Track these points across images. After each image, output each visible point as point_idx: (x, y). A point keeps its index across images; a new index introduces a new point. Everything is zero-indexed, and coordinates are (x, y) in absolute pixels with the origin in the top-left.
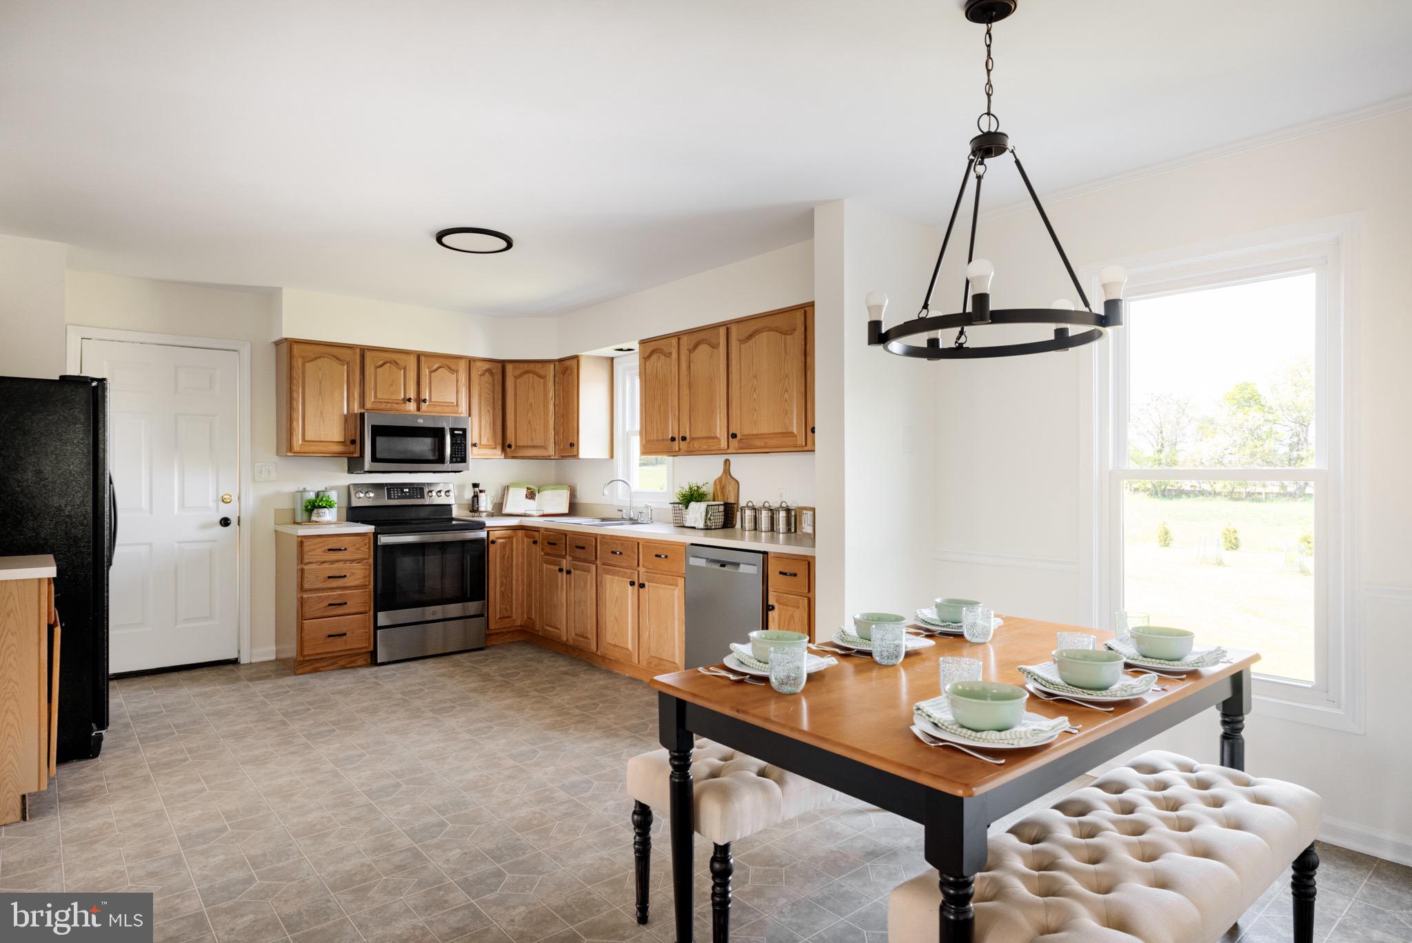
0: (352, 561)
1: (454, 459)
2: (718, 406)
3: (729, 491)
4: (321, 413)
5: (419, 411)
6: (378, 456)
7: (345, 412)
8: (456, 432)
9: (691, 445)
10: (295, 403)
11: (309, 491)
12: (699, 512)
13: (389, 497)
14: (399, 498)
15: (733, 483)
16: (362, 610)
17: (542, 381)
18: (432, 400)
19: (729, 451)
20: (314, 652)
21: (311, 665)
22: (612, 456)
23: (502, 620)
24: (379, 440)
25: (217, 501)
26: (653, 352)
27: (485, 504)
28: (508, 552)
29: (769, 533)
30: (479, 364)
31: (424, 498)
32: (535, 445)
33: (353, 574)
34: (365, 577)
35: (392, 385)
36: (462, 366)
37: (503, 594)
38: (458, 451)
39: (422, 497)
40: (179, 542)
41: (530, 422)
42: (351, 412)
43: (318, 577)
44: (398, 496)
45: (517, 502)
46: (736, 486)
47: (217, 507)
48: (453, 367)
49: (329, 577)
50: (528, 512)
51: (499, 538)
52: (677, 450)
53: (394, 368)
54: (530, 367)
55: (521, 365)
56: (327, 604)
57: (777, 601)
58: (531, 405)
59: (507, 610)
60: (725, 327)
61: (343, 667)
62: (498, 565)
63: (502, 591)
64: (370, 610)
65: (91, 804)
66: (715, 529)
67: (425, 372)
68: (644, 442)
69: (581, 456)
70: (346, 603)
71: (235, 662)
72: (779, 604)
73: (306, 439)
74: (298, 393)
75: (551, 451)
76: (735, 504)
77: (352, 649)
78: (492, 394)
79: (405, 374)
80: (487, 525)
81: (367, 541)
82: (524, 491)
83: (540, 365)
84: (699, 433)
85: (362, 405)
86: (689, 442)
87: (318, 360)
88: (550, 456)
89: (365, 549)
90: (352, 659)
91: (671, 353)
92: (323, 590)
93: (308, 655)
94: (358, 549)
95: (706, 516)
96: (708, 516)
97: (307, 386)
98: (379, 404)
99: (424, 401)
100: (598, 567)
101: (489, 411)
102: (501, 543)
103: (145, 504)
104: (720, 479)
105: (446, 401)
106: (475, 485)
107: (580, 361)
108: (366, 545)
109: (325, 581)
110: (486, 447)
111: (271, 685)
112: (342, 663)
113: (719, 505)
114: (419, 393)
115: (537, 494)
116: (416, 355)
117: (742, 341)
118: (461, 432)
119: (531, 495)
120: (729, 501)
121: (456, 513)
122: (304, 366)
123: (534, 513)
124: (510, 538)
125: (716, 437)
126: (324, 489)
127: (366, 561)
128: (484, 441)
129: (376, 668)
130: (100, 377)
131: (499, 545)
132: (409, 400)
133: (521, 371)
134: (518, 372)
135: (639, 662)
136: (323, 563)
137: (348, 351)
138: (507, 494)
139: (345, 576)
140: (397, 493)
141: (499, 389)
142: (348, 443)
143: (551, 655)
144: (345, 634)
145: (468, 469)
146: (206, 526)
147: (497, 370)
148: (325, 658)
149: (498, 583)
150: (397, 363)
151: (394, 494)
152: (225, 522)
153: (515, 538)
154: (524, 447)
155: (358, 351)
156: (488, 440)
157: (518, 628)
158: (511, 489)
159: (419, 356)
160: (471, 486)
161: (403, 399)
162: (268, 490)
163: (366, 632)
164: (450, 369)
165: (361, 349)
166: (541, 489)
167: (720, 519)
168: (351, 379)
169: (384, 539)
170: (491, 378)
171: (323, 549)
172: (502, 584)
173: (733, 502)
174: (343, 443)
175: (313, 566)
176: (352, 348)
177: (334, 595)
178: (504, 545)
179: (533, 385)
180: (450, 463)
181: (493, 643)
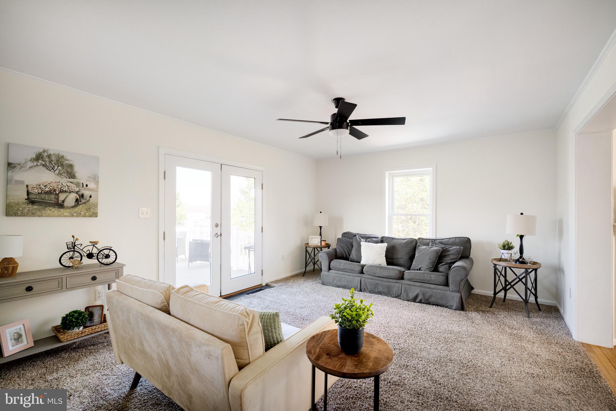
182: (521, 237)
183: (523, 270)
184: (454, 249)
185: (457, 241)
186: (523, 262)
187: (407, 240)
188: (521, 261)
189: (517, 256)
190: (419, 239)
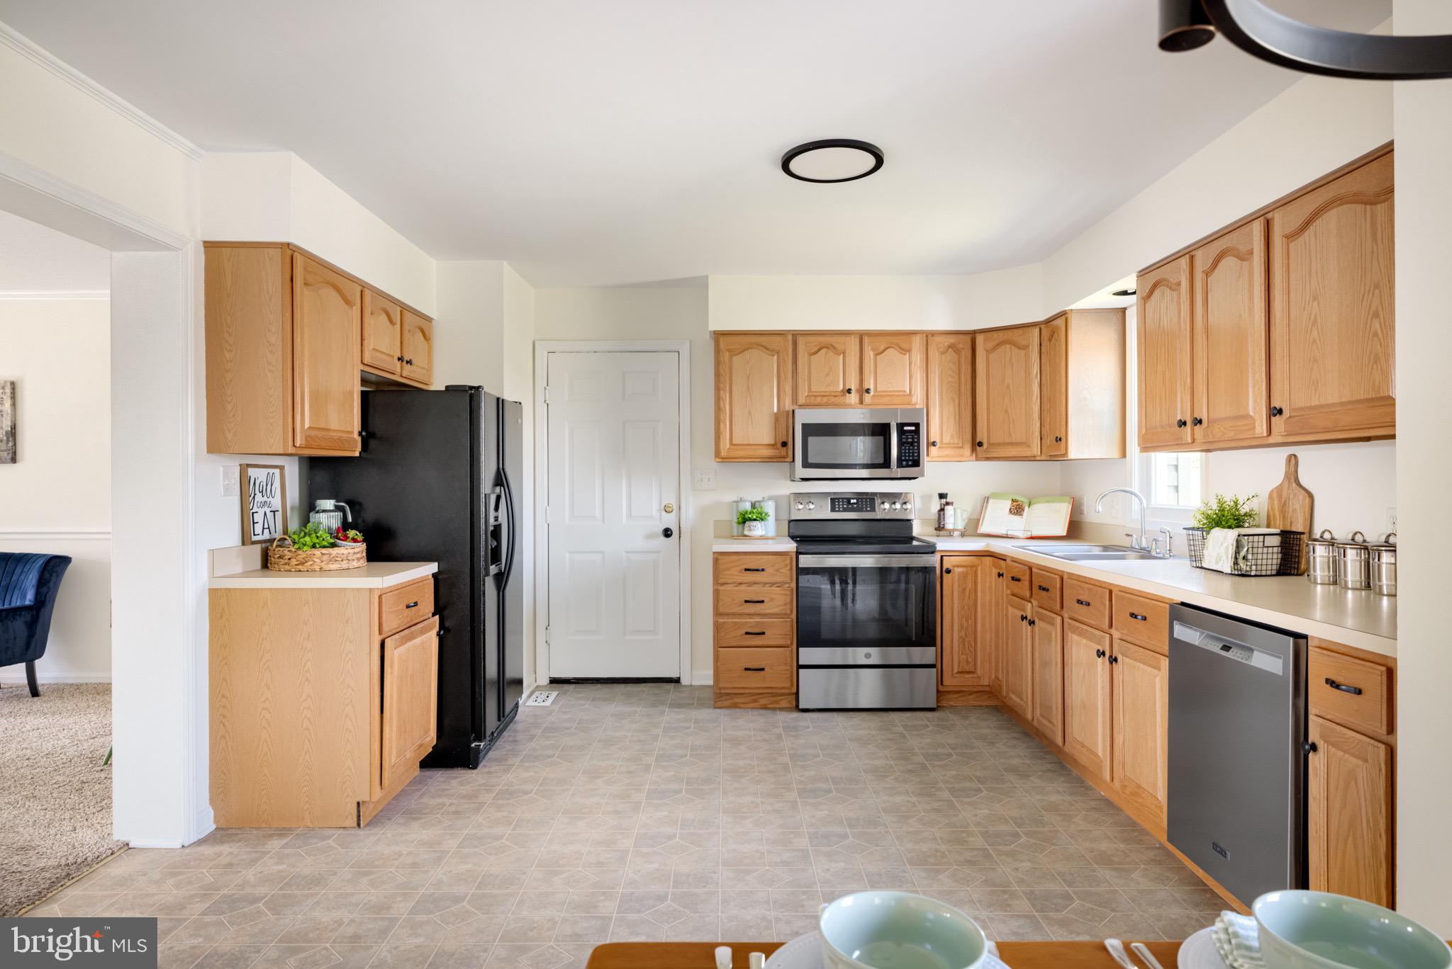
0: (772, 584)
1: (904, 463)
2: (1250, 361)
3: (1294, 510)
4: (750, 413)
5: (862, 403)
6: (810, 461)
7: (775, 410)
8: (905, 428)
9: (1209, 432)
10: (721, 402)
11: (745, 501)
12: (1225, 545)
13: (833, 510)
14: (845, 510)
15: (1302, 494)
16: (782, 642)
17: (1023, 352)
18: (878, 390)
19: (1271, 440)
20: (729, 686)
21: (730, 699)
22: (1124, 455)
23: (962, 675)
24: (811, 440)
25: (659, 511)
26: (1155, 286)
27: (954, 519)
28: (970, 585)
29: (1363, 593)
30: (939, 339)
31: (875, 511)
32: (1014, 441)
33: (772, 600)
34: (785, 604)
35: (828, 375)
36: (917, 343)
37: (962, 641)
38: (909, 453)
39: (873, 510)
40: (627, 552)
41: (1006, 411)
42: (781, 409)
43: (734, 600)
44: (843, 508)
45: (998, 519)
46: (1307, 501)
47: (661, 516)
48: (904, 346)
49: (746, 601)
50: (1010, 533)
51: (958, 566)
52: (1189, 440)
53: (831, 354)
54: (1006, 335)
55: (995, 335)
56: (744, 632)
57: (1323, 737)
58: (1008, 386)
59: (968, 662)
60: (1262, 219)
61: (765, 708)
62: (956, 602)
63: (961, 637)
64: (792, 644)
65: (415, 825)
66: (1255, 576)
67: (869, 354)
68: (1144, 431)
69: (1072, 454)
70: (764, 633)
71: (677, 681)
72: (1325, 741)
73: (734, 443)
74: (725, 391)
75: (1036, 450)
76: (1303, 533)
77: (772, 688)
78: (957, 377)
79: (844, 360)
80: (938, 549)
81: (788, 562)
82: (1007, 504)
83: (1020, 331)
84: (1222, 411)
85: (795, 400)
86: (1208, 427)
87: (746, 352)
88: (1034, 457)
89: (786, 571)
90: (775, 699)
91: (1179, 284)
92: (741, 615)
93: (724, 688)
94: (777, 571)
95: (1237, 552)
96: (1243, 553)
97: (734, 383)
98: (813, 398)
99: (868, 391)
100: (1065, 620)
101: (953, 399)
102: (959, 573)
103: (598, 513)
104: (1279, 489)
105: (895, 389)
106: (942, 496)
107: (1069, 320)
108: (786, 565)
109: (741, 605)
110: (949, 446)
111: (683, 716)
112: (763, 701)
113: (1264, 535)
114: (861, 381)
115: (1026, 508)
116: (858, 336)
117: (1290, 237)
118: (913, 428)
119: (1017, 509)
120: (1294, 529)
121: (917, 530)
122: (731, 361)
123: (1020, 534)
124: (973, 567)
125: (1248, 416)
126: (761, 499)
127: (787, 585)
128: (947, 439)
129: (795, 715)
130: (476, 385)
131: (956, 578)
132: (849, 391)
133: (997, 342)
134: (991, 345)
135: (1112, 779)
136: (740, 584)
137: (778, 338)
138: (986, 507)
139: (763, 602)
140: (843, 505)
141: (966, 369)
142: (779, 445)
143: (1015, 735)
144: (763, 669)
145: (923, 475)
146: (650, 536)
147: (965, 343)
148: (743, 694)
149: (956, 628)
150: (834, 348)
151: (839, 505)
152: (667, 533)
153: (979, 568)
154: (999, 444)
155: (790, 337)
156: (952, 437)
157: (987, 689)
158: (991, 501)
159: (862, 336)
160: (938, 497)
161: (842, 391)
162: (709, 498)
163: (787, 670)
164: (900, 348)
165: (793, 335)
166: (1032, 502)
167: (1272, 559)
168: (782, 369)
169: (807, 561)
170: (956, 356)
171: (739, 568)
172: (962, 626)
173: (1300, 529)
174: (773, 446)
175: (728, 587)
176: (783, 334)
177: (751, 622)
178: (964, 576)
179: (1011, 359)
180: (898, 467)
181: (952, 703)
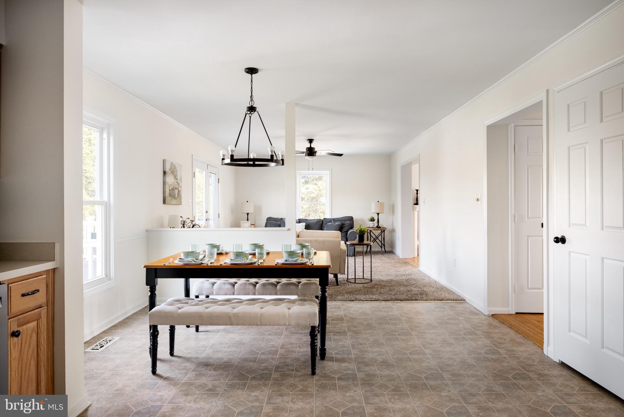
182: (378, 214)
183: (380, 231)
184: (347, 223)
185: (347, 218)
186: (380, 227)
187: (316, 220)
188: (378, 227)
189: (376, 225)
190: (324, 219)
